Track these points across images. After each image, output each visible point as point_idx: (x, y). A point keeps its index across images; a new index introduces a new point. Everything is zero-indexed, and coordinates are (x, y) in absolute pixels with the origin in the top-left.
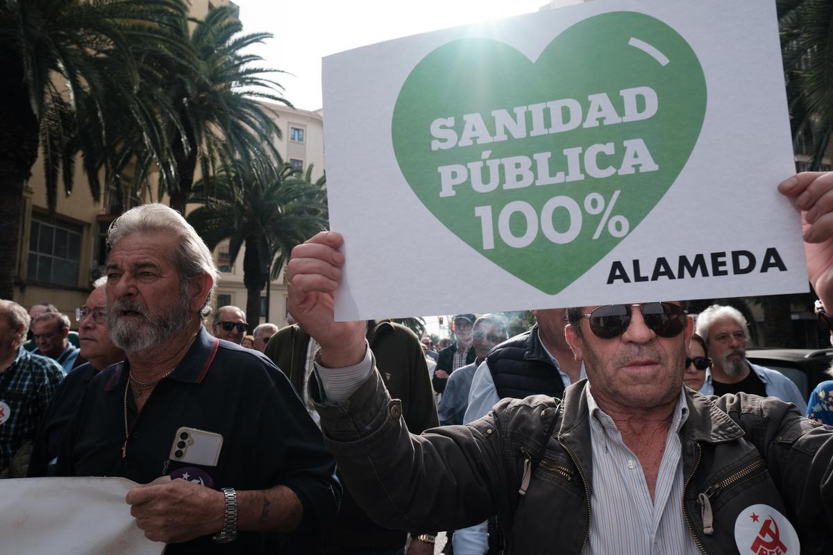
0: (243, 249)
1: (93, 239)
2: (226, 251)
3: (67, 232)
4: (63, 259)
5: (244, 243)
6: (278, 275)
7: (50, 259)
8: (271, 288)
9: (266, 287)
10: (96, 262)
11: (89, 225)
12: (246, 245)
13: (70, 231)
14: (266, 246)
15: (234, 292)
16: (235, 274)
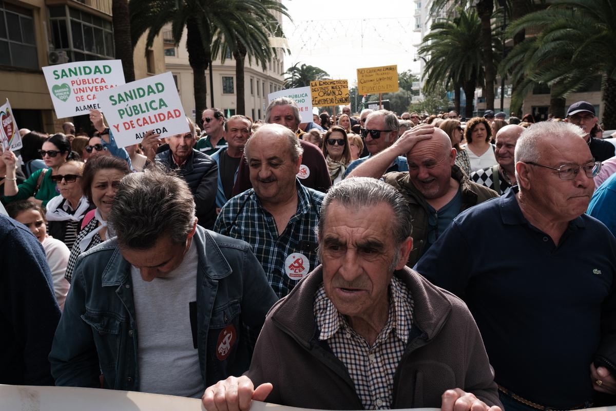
0: (185, 31)
1: (44, 23)
2: (170, 36)
3: (18, 15)
4: (20, 43)
5: (186, 26)
6: (216, 57)
7: (7, 42)
8: (213, 69)
9: (208, 68)
10: (52, 46)
11: (38, 9)
12: (187, 27)
13: (21, 15)
14: (206, 26)
15: (179, 73)
16: (178, 57)
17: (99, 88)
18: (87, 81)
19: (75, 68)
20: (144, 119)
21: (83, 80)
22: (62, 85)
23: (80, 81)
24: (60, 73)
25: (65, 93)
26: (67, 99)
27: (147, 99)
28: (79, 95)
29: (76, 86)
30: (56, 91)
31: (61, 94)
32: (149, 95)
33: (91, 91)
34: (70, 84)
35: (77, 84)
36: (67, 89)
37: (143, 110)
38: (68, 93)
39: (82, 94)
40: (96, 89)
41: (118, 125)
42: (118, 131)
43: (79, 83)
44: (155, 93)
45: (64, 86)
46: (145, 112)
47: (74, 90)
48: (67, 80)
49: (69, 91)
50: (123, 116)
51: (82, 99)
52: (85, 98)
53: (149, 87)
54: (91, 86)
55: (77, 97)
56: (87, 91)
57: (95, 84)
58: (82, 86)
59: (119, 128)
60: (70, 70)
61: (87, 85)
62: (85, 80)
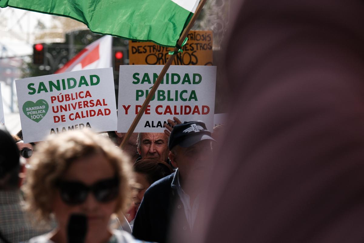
17: (82, 103)
18: (70, 97)
19: (58, 81)
20: (168, 107)
21: (66, 95)
22: (37, 102)
23: (62, 96)
24: (36, 87)
25: (40, 112)
26: (41, 119)
27: (180, 87)
28: (59, 114)
29: (56, 103)
30: (27, 109)
31: (34, 112)
32: (183, 83)
33: (74, 108)
34: (49, 101)
35: (59, 101)
36: (44, 107)
37: (171, 98)
38: (44, 111)
39: (64, 112)
40: (79, 105)
41: (129, 106)
42: (126, 113)
43: (61, 99)
44: (190, 83)
45: (41, 102)
46: (172, 100)
47: (53, 107)
48: (45, 96)
49: (47, 109)
50: (139, 98)
51: (62, 119)
52: (67, 118)
53: (187, 75)
54: (73, 102)
55: (55, 117)
56: (70, 110)
57: (79, 100)
58: (63, 104)
59: (129, 111)
60: (51, 83)
61: (71, 102)
62: (69, 95)
